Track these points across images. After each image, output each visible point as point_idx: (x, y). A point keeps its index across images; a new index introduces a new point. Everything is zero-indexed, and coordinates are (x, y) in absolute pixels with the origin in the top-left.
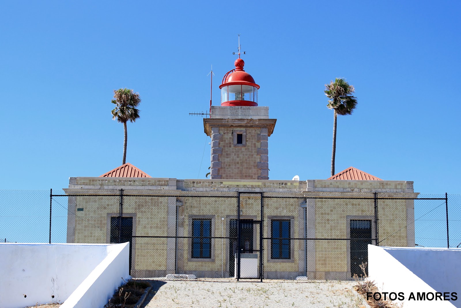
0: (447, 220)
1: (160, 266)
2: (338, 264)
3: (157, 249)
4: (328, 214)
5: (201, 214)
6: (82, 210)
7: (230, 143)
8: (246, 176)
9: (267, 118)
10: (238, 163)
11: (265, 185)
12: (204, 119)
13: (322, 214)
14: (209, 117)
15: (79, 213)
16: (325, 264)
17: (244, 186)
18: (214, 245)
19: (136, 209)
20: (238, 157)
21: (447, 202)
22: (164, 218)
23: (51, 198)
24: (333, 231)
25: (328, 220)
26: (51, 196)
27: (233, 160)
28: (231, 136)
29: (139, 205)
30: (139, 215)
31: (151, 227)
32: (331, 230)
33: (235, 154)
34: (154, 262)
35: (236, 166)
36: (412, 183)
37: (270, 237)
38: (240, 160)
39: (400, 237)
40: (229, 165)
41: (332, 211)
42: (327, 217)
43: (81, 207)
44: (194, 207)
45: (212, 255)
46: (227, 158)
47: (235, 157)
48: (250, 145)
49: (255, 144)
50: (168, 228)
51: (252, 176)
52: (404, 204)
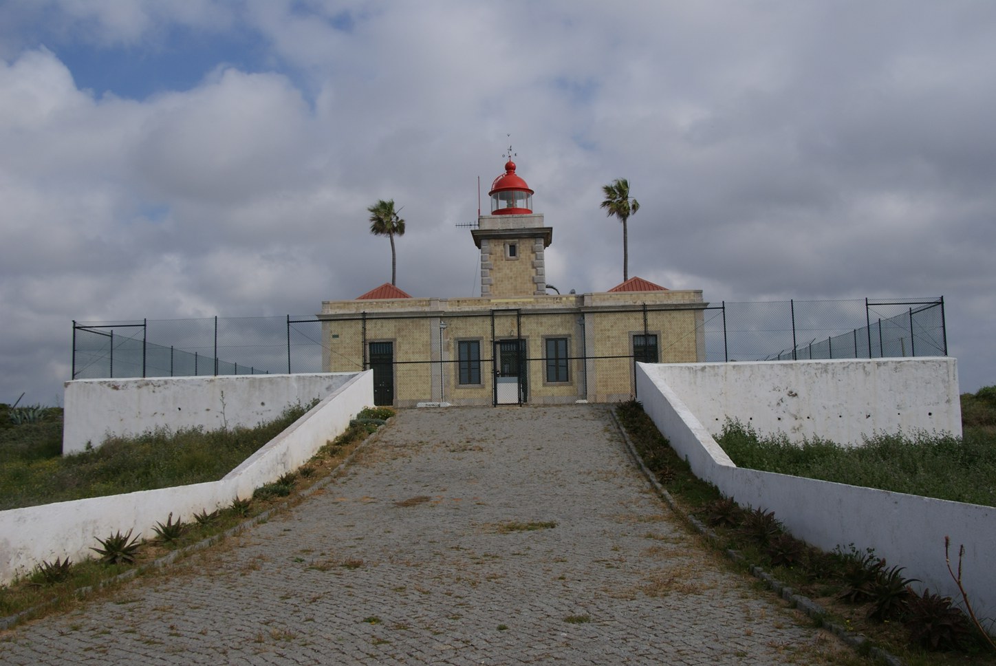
0: (725, 331)
1: (425, 394)
2: (621, 385)
3: (421, 376)
4: (609, 330)
5: (468, 336)
6: (337, 336)
7: (502, 256)
8: (521, 292)
9: (542, 227)
10: (511, 278)
11: (537, 302)
12: (472, 231)
13: (601, 330)
14: (477, 228)
15: (335, 340)
16: (607, 385)
17: (515, 303)
18: (484, 370)
19: (395, 333)
20: (511, 271)
21: (724, 312)
22: (427, 342)
23: (288, 325)
24: (614, 349)
25: (609, 337)
26: (288, 322)
27: (506, 274)
28: (503, 248)
29: (399, 329)
30: (399, 340)
31: (413, 353)
32: (612, 347)
33: (508, 268)
34: (417, 390)
35: (509, 281)
36: (701, 292)
37: (545, 358)
38: (514, 274)
39: (689, 352)
40: (502, 281)
41: (612, 326)
42: (608, 334)
43: (336, 334)
44: (460, 329)
45: (482, 380)
46: (499, 272)
47: (508, 271)
48: (524, 257)
49: (529, 256)
50: (432, 353)
51: (528, 292)
52: (693, 315)
